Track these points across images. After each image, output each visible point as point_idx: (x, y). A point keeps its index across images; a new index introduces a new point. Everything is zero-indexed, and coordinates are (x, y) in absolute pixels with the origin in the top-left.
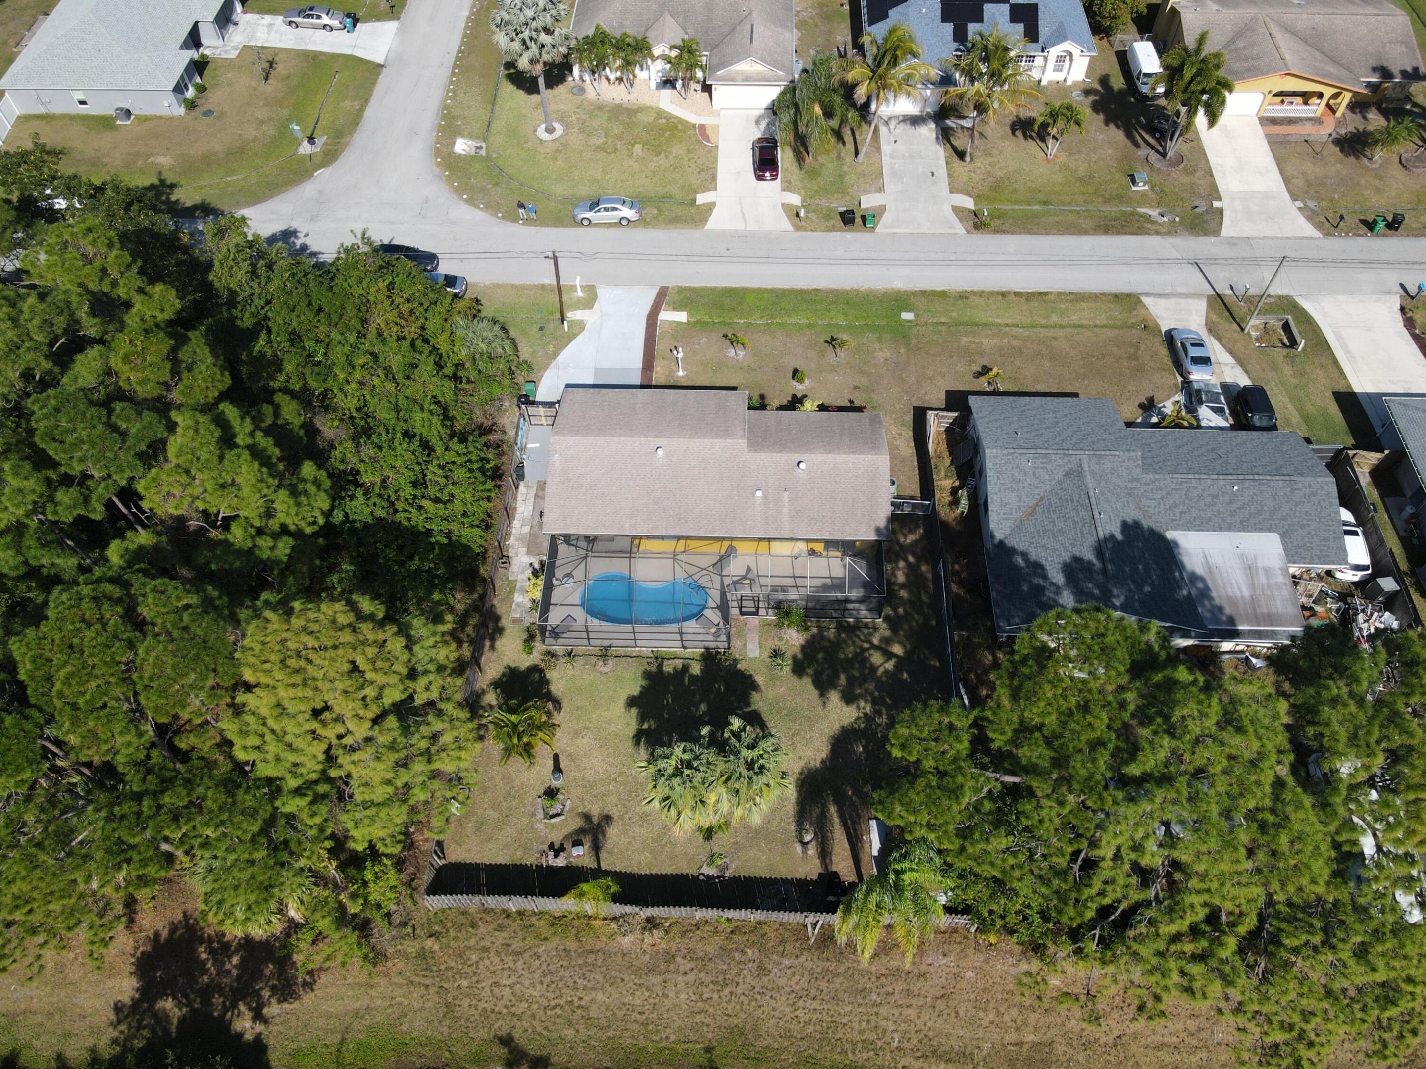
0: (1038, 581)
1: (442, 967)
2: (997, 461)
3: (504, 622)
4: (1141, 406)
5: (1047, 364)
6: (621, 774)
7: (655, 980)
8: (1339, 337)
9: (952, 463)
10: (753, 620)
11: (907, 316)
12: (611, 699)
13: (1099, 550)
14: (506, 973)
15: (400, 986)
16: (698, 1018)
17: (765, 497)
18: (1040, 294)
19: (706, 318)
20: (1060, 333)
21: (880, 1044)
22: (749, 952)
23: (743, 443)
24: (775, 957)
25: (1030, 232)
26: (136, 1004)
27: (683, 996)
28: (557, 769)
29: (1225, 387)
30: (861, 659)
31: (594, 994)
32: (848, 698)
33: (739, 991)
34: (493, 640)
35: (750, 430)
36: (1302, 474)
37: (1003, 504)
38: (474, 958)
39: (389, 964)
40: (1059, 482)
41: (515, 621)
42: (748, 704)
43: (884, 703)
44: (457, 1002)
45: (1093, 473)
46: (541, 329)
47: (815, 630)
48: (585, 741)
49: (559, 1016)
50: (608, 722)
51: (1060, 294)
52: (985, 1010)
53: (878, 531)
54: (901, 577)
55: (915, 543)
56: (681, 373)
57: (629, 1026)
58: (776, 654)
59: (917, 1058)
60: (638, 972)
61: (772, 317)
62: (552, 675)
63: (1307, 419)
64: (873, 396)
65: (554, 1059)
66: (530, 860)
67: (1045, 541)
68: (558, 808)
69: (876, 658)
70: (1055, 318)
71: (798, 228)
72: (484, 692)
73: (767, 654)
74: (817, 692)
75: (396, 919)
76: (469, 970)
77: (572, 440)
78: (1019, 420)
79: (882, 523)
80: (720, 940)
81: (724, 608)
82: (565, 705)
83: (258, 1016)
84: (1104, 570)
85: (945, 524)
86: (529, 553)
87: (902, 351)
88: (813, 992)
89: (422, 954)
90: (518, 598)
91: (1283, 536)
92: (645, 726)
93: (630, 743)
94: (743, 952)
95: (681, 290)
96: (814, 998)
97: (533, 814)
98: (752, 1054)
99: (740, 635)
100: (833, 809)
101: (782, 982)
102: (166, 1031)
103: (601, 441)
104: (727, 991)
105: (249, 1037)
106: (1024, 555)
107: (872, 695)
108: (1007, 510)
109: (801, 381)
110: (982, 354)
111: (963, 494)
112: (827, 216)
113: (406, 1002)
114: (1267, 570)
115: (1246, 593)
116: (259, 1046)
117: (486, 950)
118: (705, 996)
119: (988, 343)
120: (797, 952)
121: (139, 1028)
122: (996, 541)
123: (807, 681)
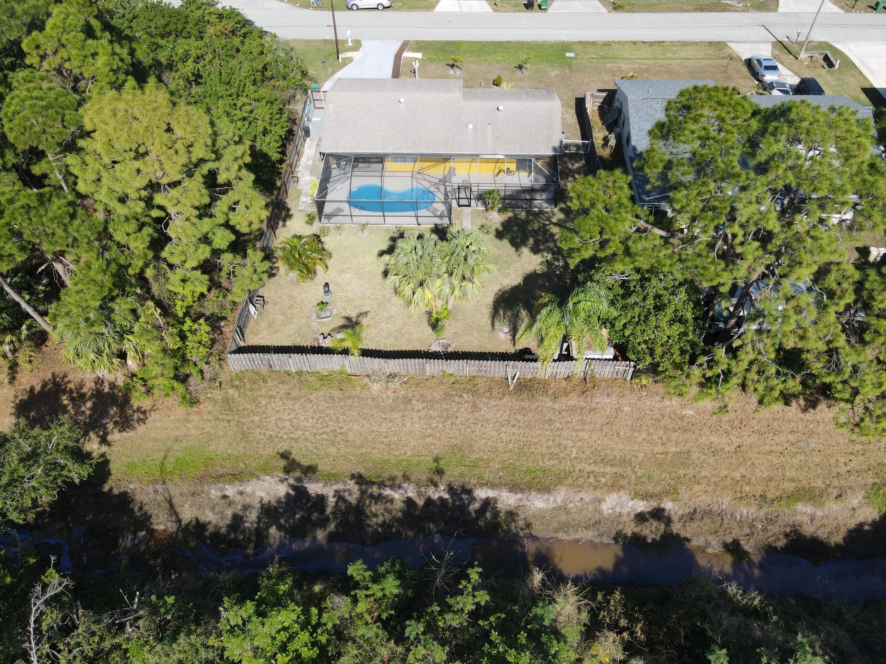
1: (241, 409)
2: (635, 103)
3: (292, 212)
6: (372, 294)
7: (397, 415)
9: (603, 124)
10: (467, 210)
11: (570, 55)
12: (367, 252)
14: (287, 411)
15: (210, 421)
16: (428, 440)
17: (475, 128)
18: (659, 42)
19: (435, 56)
20: (673, 61)
21: (562, 455)
22: (465, 396)
23: (459, 96)
24: (484, 399)
25: (650, 11)
27: (417, 426)
30: (544, 230)
31: (351, 424)
32: (535, 250)
33: (458, 422)
34: (284, 221)
35: (464, 94)
37: (641, 131)
38: (264, 402)
39: (201, 406)
41: (300, 211)
43: (559, 253)
44: (250, 431)
46: (323, 62)
47: (511, 214)
48: (348, 275)
49: (326, 440)
50: (365, 265)
51: (672, 42)
52: (639, 431)
53: (555, 149)
54: (570, 185)
55: (580, 167)
57: (377, 446)
58: (485, 227)
59: (590, 464)
60: (383, 410)
61: (479, 56)
62: (327, 240)
65: (320, 467)
66: (307, 343)
68: (327, 313)
69: (553, 231)
70: (669, 55)
71: (496, 11)
73: (477, 227)
74: (513, 249)
75: (208, 376)
76: (260, 410)
77: (341, 95)
78: (650, 87)
79: (557, 144)
81: (447, 203)
82: (334, 255)
83: (104, 441)
86: (311, 175)
87: (567, 71)
88: (513, 422)
89: (226, 400)
90: (303, 199)
93: (379, 276)
94: (461, 396)
95: (417, 42)
96: (513, 426)
97: (309, 317)
98: (468, 463)
99: (458, 217)
100: (524, 313)
101: (489, 416)
104: (449, 422)
105: (96, 454)
107: (551, 249)
108: (643, 133)
109: (498, 86)
111: (611, 137)
112: (515, 5)
113: (213, 431)
116: (103, 460)
117: (272, 397)
118: (433, 425)
119: (625, 66)
120: (500, 396)
122: (638, 152)
123: (506, 242)
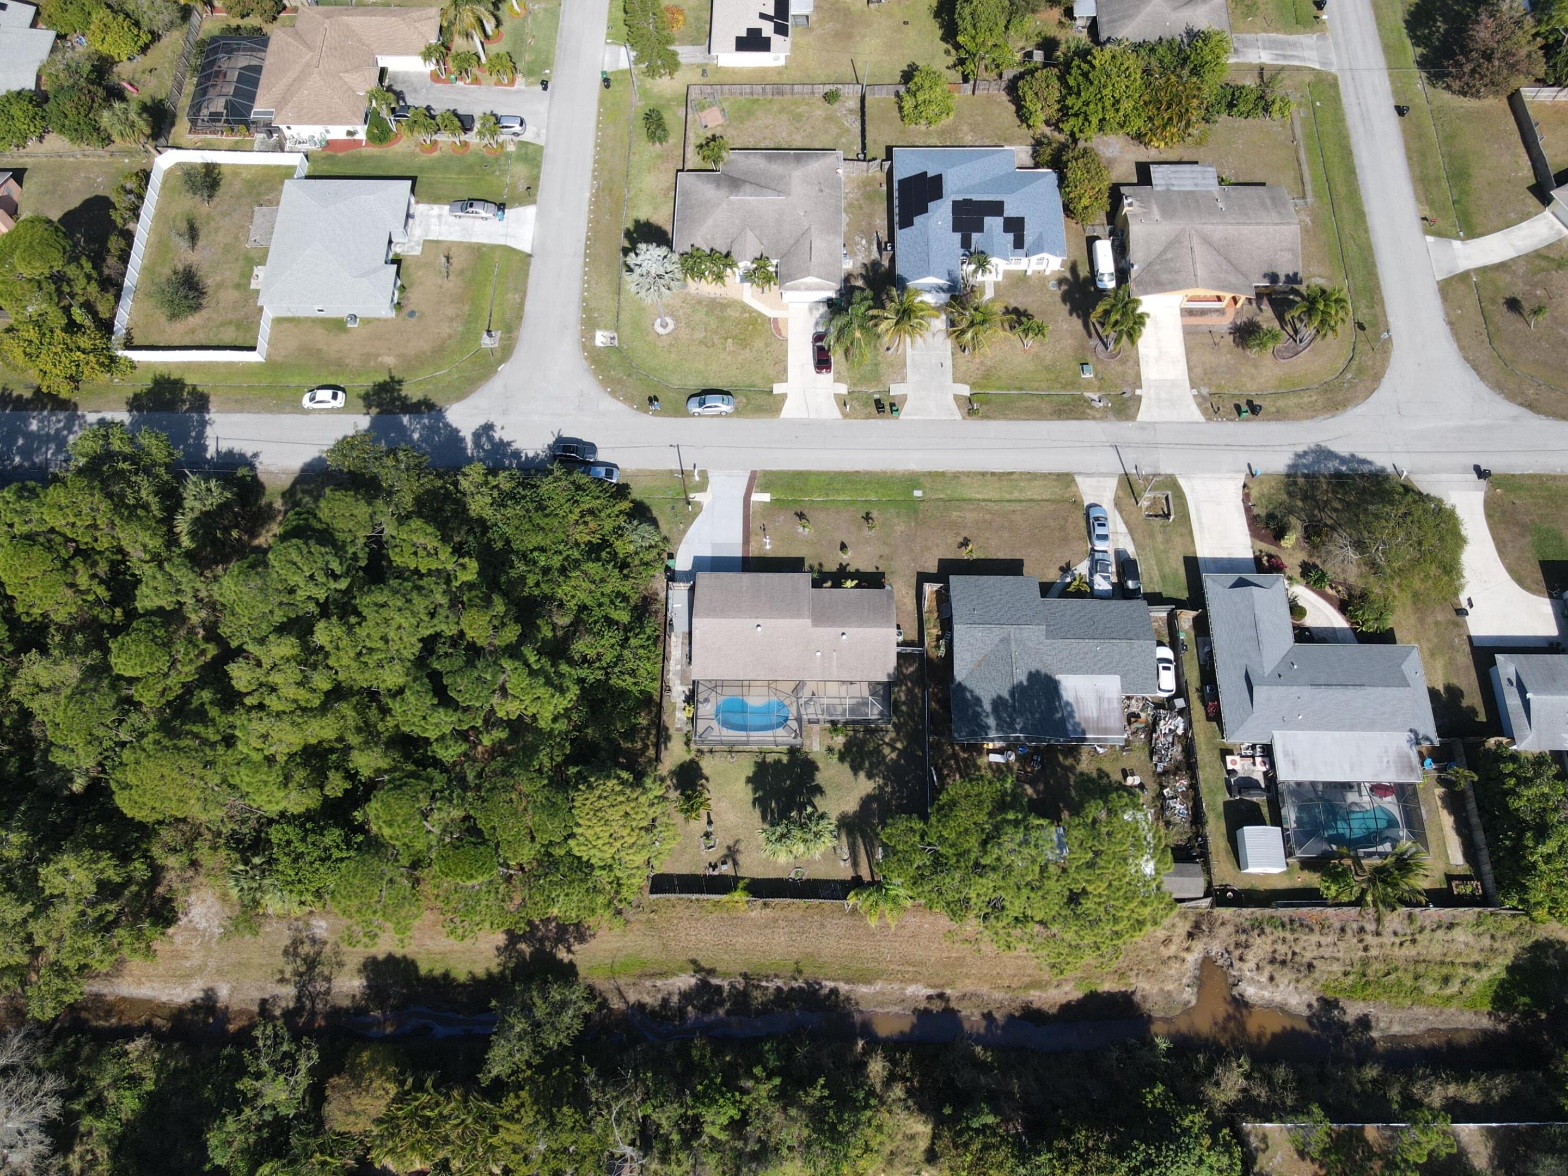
0: (978, 709)
1: (660, 927)
2: (960, 632)
3: (671, 731)
4: (1061, 569)
5: (1006, 535)
6: (746, 822)
7: (768, 931)
8: (1198, 510)
9: (937, 619)
10: (816, 728)
11: (918, 493)
12: (737, 779)
13: (1012, 693)
14: (692, 929)
15: (639, 936)
16: (790, 949)
17: (822, 656)
18: (1008, 473)
19: (783, 497)
20: (1018, 507)
21: (880, 959)
22: (816, 917)
23: (808, 622)
24: (829, 920)
25: (1006, 417)
26: (506, 947)
27: (782, 939)
28: (710, 822)
29: (1118, 553)
30: (877, 751)
31: (737, 938)
32: (870, 776)
33: (811, 936)
34: (666, 743)
35: (813, 607)
36: (1138, 639)
37: (963, 660)
38: (675, 922)
39: (633, 926)
40: (996, 646)
41: (679, 730)
42: (813, 780)
43: (889, 779)
44: (669, 943)
45: (1016, 640)
46: (673, 508)
47: (851, 733)
48: (724, 805)
49: (720, 949)
50: (737, 794)
51: (1021, 473)
52: (933, 942)
53: (889, 675)
54: (903, 697)
55: (912, 674)
56: (768, 547)
57: (756, 953)
58: (830, 750)
59: (899, 965)
60: (759, 928)
61: (827, 495)
62: (703, 764)
63: (1163, 578)
64: (892, 563)
65: (718, 968)
66: (700, 871)
67: (984, 684)
68: (712, 843)
69: (887, 750)
70: (1016, 495)
71: (845, 416)
73: (824, 748)
74: (852, 773)
75: (634, 904)
76: (673, 928)
77: (705, 620)
78: (979, 597)
79: (891, 668)
80: (801, 912)
81: (799, 720)
82: (711, 780)
83: (569, 951)
84: (1013, 707)
85: (930, 662)
86: (682, 684)
87: (913, 524)
88: (848, 936)
89: (648, 921)
90: (678, 716)
91: (1123, 677)
92: (757, 795)
93: (750, 805)
94: (812, 917)
95: (766, 473)
96: (848, 939)
97: (699, 847)
98: (818, 964)
99: (809, 737)
100: (860, 841)
101: (832, 931)
102: (524, 959)
103: (724, 621)
104: (804, 936)
105: (566, 960)
106: (971, 692)
107: (883, 774)
108: (964, 663)
109: (845, 554)
110: (964, 527)
111: (942, 642)
112: (866, 404)
113: (643, 944)
114: (1109, 700)
115: (1095, 715)
116: (572, 965)
117: (681, 918)
118: (794, 939)
119: (970, 516)
120: (840, 917)
121: (511, 958)
122: (957, 682)
123: (846, 766)
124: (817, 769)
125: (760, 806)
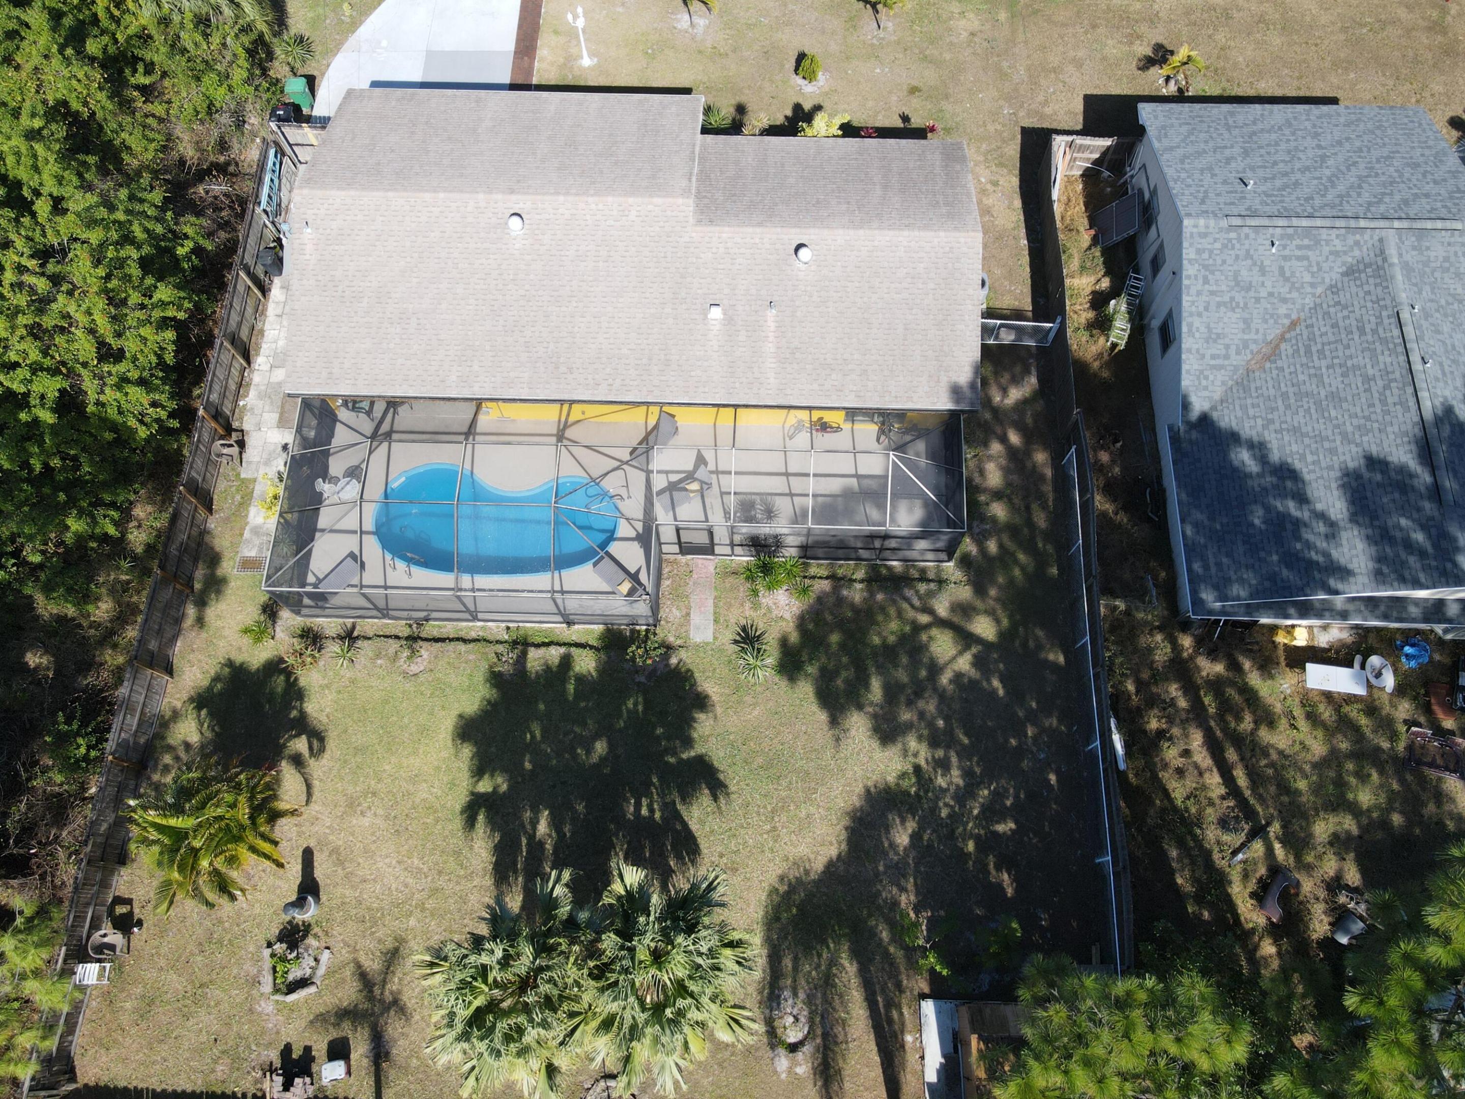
2: (1205, 243)
3: (227, 567)
5: (1276, 40)
9: (1095, 241)
10: (705, 565)
12: (423, 730)
17: (729, 320)
23: (686, 206)
30: (913, 645)
34: (202, 603)
35: (704, 177)
37: (1212, 337)
40: (1334, 289)
41: (248, 564)
42: (688, 742)
43: (952, 745)
45: (1407, 268)
47: (824, 583)
48: (366, 821)
50: (414, 779)
53: (955, 391)
54: (994, 477)
55: (1024, 403)
58: (748, 639)
62: (311, 681)
64: (946, 106)
66: (242, 1083)
67: (1299, 419)
68: (303, 970)
69: (942, 646)
72: (176, 715)
73: (729, 635)
74: (822, 717)
77: (338, 197)
78: (1246, 153)
79: (964, 375)
81: (649, 540)
82: (331, 744)
84: (1436, 493)
85: (1081, 367)
86: (284, 421)
87: (1003, 16)
90: (254, 516)
92: (485, 786)
93: (458, 823)
97: (256, 982)
99: (680, 596)
100: (849, 970)
103: (398, 198)
106: (1259, 448)
107: (931, 725)
108: (1218, 349)
109: (810, 77)
110: (1153, 20)
111: (1119, 307)
122: (1194, 414)
123: (805, 689)
124: (701, 702)
125: (493, 823)
